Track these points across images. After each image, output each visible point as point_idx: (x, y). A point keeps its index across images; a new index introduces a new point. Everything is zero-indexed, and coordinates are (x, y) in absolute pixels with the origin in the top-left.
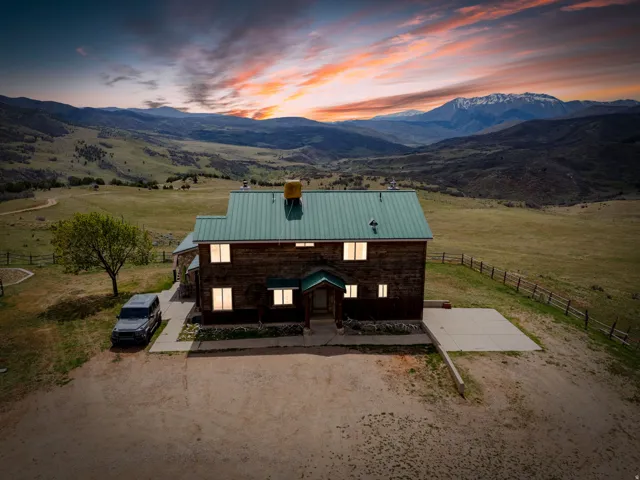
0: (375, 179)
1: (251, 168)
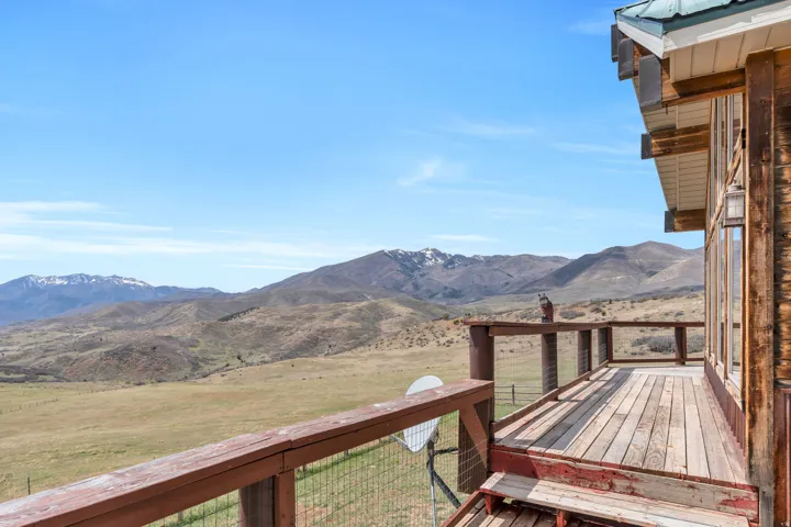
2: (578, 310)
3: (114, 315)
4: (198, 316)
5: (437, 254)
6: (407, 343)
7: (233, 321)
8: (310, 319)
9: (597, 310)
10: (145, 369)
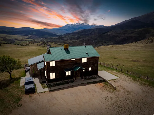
0: (52, 43)
1: (16, 41)
7: (105, 34)
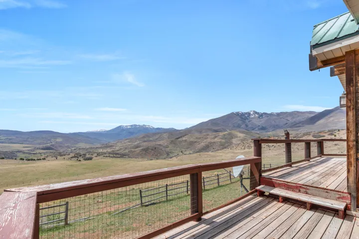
2: (321, 134)
3: (144, 137)
4: (169, 138)
5: (255, 113)
6: (243, 148)
7: (180, 139)
8: (206, 139)
9: (332, 134)
10: (153, 155)
